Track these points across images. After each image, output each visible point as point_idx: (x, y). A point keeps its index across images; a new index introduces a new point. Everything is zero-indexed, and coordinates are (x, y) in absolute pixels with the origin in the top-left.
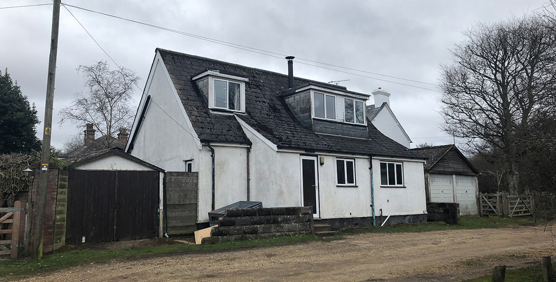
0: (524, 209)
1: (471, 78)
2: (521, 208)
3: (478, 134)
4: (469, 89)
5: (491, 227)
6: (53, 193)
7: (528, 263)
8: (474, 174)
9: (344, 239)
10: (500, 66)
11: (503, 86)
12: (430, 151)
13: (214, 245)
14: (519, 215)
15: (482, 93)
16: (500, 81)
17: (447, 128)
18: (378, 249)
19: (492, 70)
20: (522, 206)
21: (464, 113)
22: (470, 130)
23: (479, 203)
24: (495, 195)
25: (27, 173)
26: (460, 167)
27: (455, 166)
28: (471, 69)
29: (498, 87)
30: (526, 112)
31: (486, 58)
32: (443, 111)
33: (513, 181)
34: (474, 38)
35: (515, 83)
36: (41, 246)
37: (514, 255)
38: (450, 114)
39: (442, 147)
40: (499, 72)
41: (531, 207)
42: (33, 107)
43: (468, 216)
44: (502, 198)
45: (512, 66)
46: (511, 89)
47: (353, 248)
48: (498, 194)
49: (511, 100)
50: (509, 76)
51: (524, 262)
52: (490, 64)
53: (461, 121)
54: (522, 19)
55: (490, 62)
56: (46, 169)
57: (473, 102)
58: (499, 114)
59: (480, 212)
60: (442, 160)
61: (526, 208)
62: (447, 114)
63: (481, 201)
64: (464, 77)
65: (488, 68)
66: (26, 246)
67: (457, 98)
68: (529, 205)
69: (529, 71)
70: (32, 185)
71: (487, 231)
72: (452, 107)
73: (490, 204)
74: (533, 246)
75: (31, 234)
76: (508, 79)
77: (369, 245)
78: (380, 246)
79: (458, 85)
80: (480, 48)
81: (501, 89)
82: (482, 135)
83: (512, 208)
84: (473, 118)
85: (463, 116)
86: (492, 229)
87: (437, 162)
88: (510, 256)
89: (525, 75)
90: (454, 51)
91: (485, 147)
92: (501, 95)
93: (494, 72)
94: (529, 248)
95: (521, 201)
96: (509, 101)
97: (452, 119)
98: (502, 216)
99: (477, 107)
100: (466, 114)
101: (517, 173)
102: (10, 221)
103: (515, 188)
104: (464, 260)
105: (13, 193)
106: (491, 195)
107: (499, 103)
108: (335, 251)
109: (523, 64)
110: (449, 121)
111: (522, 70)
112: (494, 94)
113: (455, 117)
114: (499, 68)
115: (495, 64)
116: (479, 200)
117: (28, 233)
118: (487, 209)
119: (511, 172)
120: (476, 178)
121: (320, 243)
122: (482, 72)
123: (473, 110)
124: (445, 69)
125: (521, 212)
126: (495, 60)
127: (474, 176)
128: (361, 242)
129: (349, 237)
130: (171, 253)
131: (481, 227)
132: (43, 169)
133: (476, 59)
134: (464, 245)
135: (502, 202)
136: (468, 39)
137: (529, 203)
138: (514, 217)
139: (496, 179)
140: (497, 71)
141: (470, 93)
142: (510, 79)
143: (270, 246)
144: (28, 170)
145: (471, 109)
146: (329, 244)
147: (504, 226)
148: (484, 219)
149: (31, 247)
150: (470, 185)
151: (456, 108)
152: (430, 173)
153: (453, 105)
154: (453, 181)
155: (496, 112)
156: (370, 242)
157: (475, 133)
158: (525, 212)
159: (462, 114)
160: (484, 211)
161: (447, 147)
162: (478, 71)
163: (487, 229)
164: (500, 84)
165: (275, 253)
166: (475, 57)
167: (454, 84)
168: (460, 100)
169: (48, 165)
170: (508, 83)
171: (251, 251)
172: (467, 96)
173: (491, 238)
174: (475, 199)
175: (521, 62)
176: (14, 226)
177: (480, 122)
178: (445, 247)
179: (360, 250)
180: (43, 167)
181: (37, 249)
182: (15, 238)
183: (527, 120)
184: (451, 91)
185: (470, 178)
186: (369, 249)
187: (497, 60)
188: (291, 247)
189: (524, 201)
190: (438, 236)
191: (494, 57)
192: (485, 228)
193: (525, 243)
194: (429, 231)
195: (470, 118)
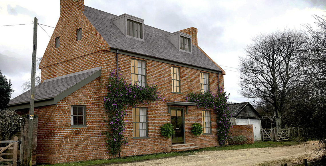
0: (285, 137)
1: (256, 64)
2: (283, 136)
3: (260, 96)
4: (255, 71)
5: (270, 147)
6: (35, 132)
7: (292, 164)
8: (259, 118)
9: (195, 154)
10: (271, 58)
11: (273, 69)
12: (236, 105)
13: (125, 159)
14: (282, 140)
15: (262, 73)
16: (271, 67)
17: (243, 93)
18: (214, 159)
19: (267, 61)
20: (284, 135)
21: (252, 84)
22: (256, 94)
23: (262, 134)
24: (270, 129)
25: (21, 121)
26: (252, 114)
27: (250, 114)
28: (256, 60)
29: (270, 69)
30: (285, 84)
31: (264, 54)
32: (240, 83)
33: (279, 122)
34: (258, 43)
35: (280, 67)
36: (31, 162)
37: (284, 160)
38: (244, 85)
39: (242, 103)
40: (271, 61)
41: (289, 136)
42: (10, 82)
43: (256, 141)
44: (274, 131)
45: (278, 58)
46: (277, 71)
47: (201, 159)
48: (272, 129)
49: (277, 77)
50: (276, 64)
51: (291, 163)
52: (266, 57)
53: (250, 89)
54: (283, 32)
55: (266, 56)
56: (33, 118)
57: (257, 78)
58: (271, 85)
59: (262, 139)
60: (243, 111)
61: (286, 136)
62: (243, 85)
63: (263, 132)
64: (252, 64)
65: (265, 59)
66: (21, 162)
67: (249, 76)
68: (287, 135)
69: (287, 61)
70: (23, 127)
71: (268, 149)
72: (245, 81)
73: (267, 134)
74: (293, 155)
75: (24, 155)
76: (275, 65)
77: (209, 157)
78: (215, 157)
79: (249, 69)
80: (260, 48)
81: (272, 71)
82: (262, 96)
83: (279, 137)
84: (257, 87)
85: (251, 86)
86: (270, 148)
87: (240, 112)
88: (283, 161)
89: (284, 63)
90: (247, 50)
91: (263, 103)
92: (272, 74)
93: (268, 61)
94: (291, 157)
95: (283, 132)
96: (276, 77)
97: (245, 88)
98: (274, 141)
99: (259, 81)
100: (253, 85)
101: (280, 117)
102: (12, 148)
103: (279, 126)
104: (260, 163)
105: (9, 132)
106: (268, 129)
107: (271, 78)
108: (192, 160)
109: (284, 57)
110: (244, 89)
111: (283, 60)
112: (268, 73)
113: (247, 86)
114: (271, 59)
115: (269, 57)
116: (262, 132)
117: (22, 154)
118: (266, 137)
119: (277, 117)
120: (260, 120)
121: (182, 157)
122: (262, 61)
123: (257, 83)
124: (242, 59)
125: (283, 138)
126: (269, 55)
127: (259, 119)
128: (204, 155)
129: (197, 153)
130: (104, 164)
131: (264, 147)
132: (31, 118)
133: (258, 54)
134: (258, 156)
135: (274, 133)
136: (254, 43)
137: (287, 133)
138: (281, 141)
139: (270, 120)
140: (270, 61)
141: (255, 73)
142: (276, 65)
143: (157, 159)
144: (21, 119)
145: (256, 82)
146: (187, 157)
147: (276, 146)
148: (265, 143)
149: (24, 162)
150: (257, 124)
151: (248, 81)
152: (237, 118)
153: (246, 80)
154: (248, 122)
155: (269, 84)
156: (209, 156)
157: (258, 95)
158: (285, 138)
159: (250, 85)
160: (264, 138)
161: (245, 103)
162: (260, 61)
163: (268, 148)
164: (271, 68)
165: (160, 162)
166: (258, 53)
167: (247, 68)
168: (250, 77)
169: (33, 116)
170: (275, 68)
171: (147, 162)
172: (254, 75)
173: (271, 152)
174: (260, 132)
175: (282, 56)
176: (14, 150)
177: (261, 89)
178: (249, 157)
179: (205, 160)
180: (31, 117)
181: (29, 163)
182: (15, 157)
183: (285, 88)
184: (245, 72)
185: (257, 120)
186: (210, 159)
187: (270, 55)
188: (168, 159)
189: (285, 132)
190: (243, 152)
191: (268, 53)
192: (266, 147)
193: (289, 154)
194: (238, 149)
195: (256, 87)
